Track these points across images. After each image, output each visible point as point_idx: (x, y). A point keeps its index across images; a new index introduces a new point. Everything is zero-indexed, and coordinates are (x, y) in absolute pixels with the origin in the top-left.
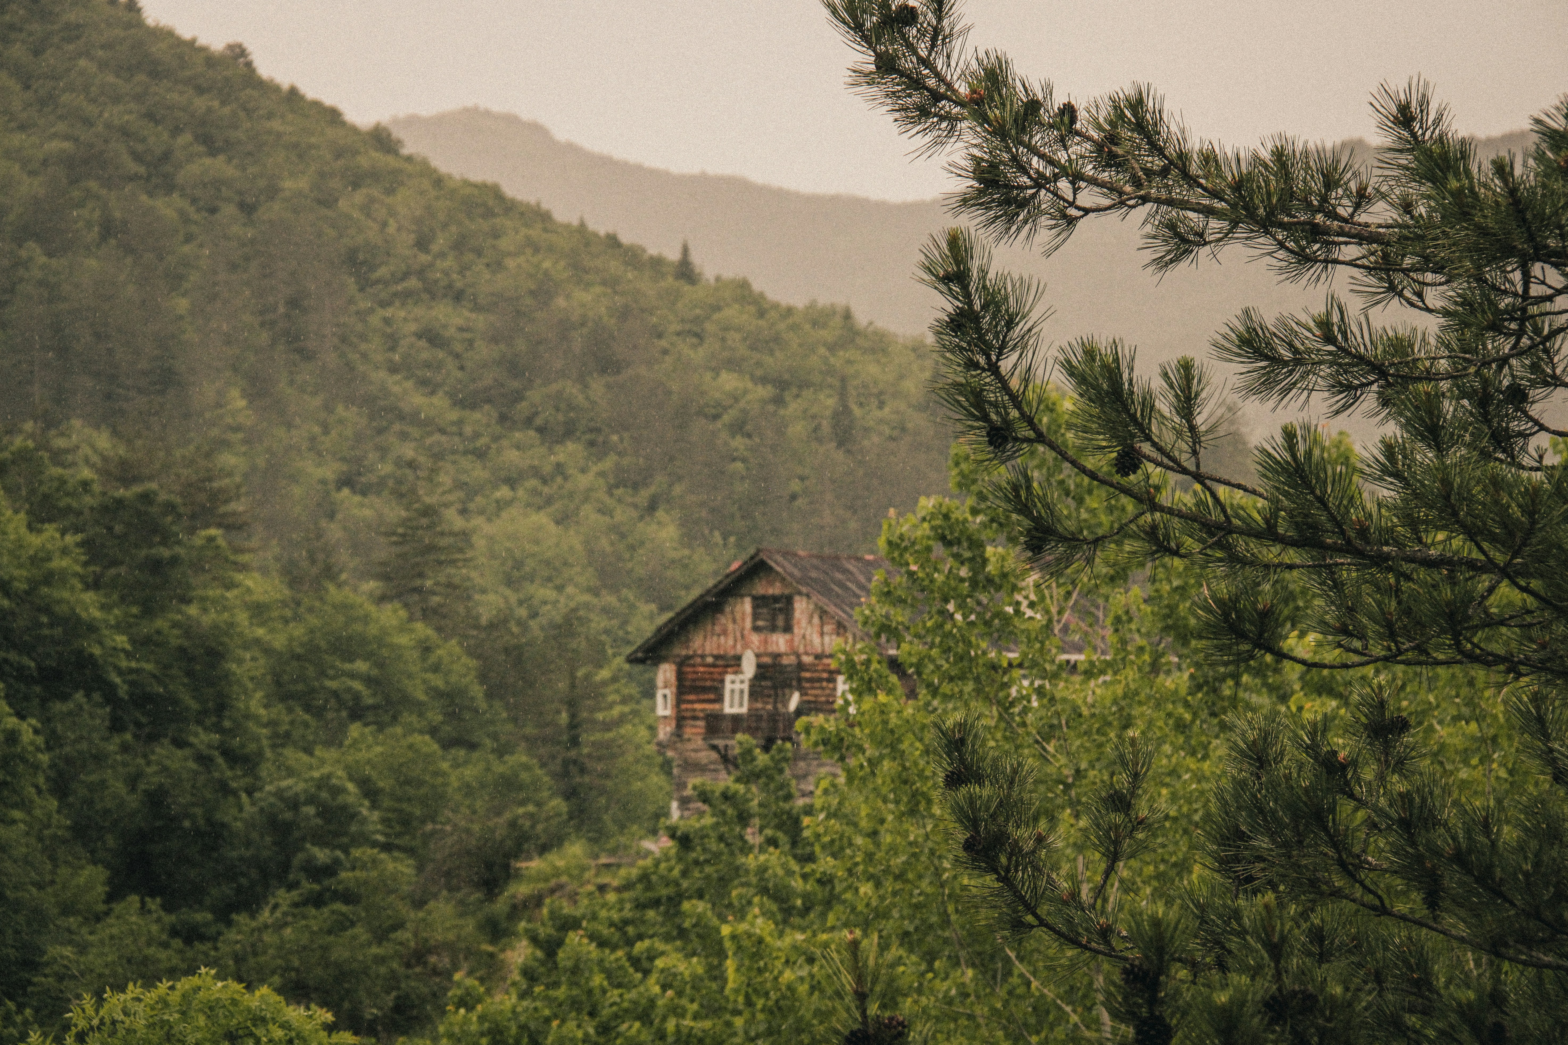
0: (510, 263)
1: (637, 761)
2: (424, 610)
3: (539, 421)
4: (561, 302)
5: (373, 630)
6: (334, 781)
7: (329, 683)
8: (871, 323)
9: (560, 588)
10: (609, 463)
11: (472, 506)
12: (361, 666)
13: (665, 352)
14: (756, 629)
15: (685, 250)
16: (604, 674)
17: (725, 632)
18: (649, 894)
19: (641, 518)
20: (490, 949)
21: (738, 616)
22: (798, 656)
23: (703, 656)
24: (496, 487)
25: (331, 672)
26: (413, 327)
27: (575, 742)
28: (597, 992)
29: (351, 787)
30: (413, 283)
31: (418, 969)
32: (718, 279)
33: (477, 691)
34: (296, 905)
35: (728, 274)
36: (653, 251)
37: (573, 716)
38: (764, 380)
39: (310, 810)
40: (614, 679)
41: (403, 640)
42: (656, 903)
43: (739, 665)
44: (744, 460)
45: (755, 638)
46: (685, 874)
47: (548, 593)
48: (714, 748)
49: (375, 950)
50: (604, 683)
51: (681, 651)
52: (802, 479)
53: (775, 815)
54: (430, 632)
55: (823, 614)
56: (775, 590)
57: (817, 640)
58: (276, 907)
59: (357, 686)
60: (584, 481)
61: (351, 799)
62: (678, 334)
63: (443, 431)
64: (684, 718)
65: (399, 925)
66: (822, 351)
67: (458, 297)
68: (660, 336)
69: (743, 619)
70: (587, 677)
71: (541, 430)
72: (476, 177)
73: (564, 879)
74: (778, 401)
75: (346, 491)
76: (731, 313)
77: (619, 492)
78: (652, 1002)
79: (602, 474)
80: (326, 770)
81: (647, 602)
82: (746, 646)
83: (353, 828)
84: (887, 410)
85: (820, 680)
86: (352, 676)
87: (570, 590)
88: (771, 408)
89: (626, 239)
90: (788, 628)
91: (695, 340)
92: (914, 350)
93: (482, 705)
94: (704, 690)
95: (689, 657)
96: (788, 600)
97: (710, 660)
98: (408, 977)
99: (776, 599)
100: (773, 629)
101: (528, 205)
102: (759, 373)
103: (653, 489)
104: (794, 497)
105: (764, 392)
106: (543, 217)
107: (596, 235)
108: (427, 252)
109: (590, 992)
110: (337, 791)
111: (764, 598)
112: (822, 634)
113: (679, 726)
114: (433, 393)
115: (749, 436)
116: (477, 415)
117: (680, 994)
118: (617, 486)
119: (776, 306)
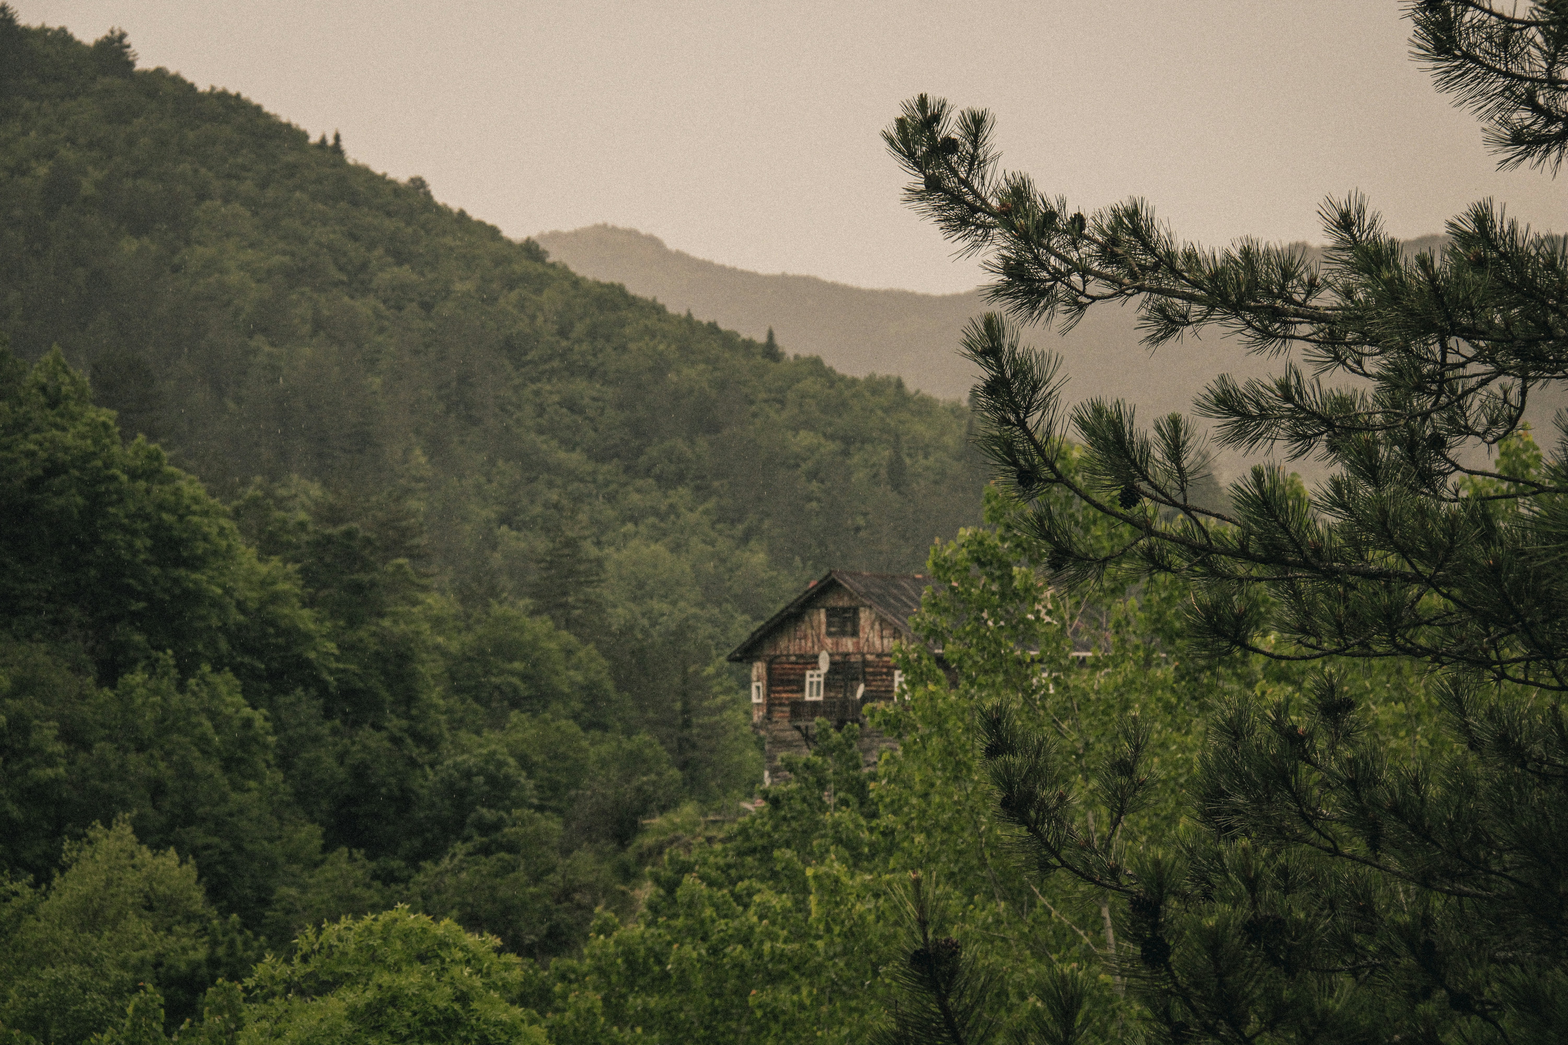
0: (632, 346)
1: (736, 739)
2: (567, 621)
3: (657, 470)
4: (672, 376)
5: (528, 637)
6: (499, 757)
7: (493, 679)
8: (918, 392)
9: (674, 603)
10: (711, 504)
11: (604, 539)
12: (517, 665)
13: (755, 415)
14: (829, 634)
15: (771, 335)
16: (710, 670)
17: (805, 637)
18: (747, 844)
19: (738, 548)
20: (623, 888)
21: (815, 624)
22: (863, 655)
23: (788, 656)
24: (623, 522)
25: (495, 671)
26: (556, 398)
27: (687, 724)
28: (708, 921)
29: (511, 761)
30: (556, 364)
31: (566, 904)
32: (796, 357)
33: (609, 685)
34: (469, 854)
35: (804, 353)
36: (745, 335)
37: (685, 704)
38: (832, 437)
39: (481, 779)
40: (718, 674)
41: (551, 645)
42: (753, 851)
43: (817, 663)
44: (819, 500)
45: (829, 641)
46: (775, 828)
47: (665, 607)
48: (798, 728)
49: (532, 889)
50: (709, 678)
51: (769, 652)
52: (865, 514)
53: (847, 781)
54: (572, 638)
55: (882, 621)
56: (844, 602)
57: (877, 642)
58: (454, 855)
59: (515, 680)
60: (692, 517)
61: (511, 771)
62: (766, 401)
63: (582, 480)
64: (774, 705)
65: (552, 869)
66: (880, 413)
67: (591, 374)
68: (752, 402)
69: (819, 627)
70: (696, 673)
71: (658, 478)
72: (605, 279)
73: (680, 832)
74: (846, 453)
75: (504, 528)
76: (808, 384)
77: (719, 526)
78: (751, 928)
79: (706, 512)
80: (492, 748)
81: (743, 612)
82: (822, 647)
83: (514, 794)
84: (931, 459)
85: (881, 674)
86: (513, 673)
87: (682, 604)
88: (839, 459)
89: (723, 326)
90: (855, 633)
91: (778, 406)
92: (953, 411)
93: (614, 696)
94: (790, 682)
95: (776, 657)
96: (856, 611)
97: (793, 659)
98: (557, 910)
99: (845, 610)
100: (843, 633)
101: (646, 301)
102: (829, 430)
103: (746, 524)
104: (858, 529)
105: (834, 446)
106: (658, 310)
107: (699, 323)
108: (568, 339)
109: (702, 922)
110: (500, 764)
111: (834, 609)
112: (882, 637)
113: (769, 712)
114: (574, 449)
115: (822, 482)
116: (607, 467)
117: (773, 923)
118: (718, 521)
119: (842, 378)
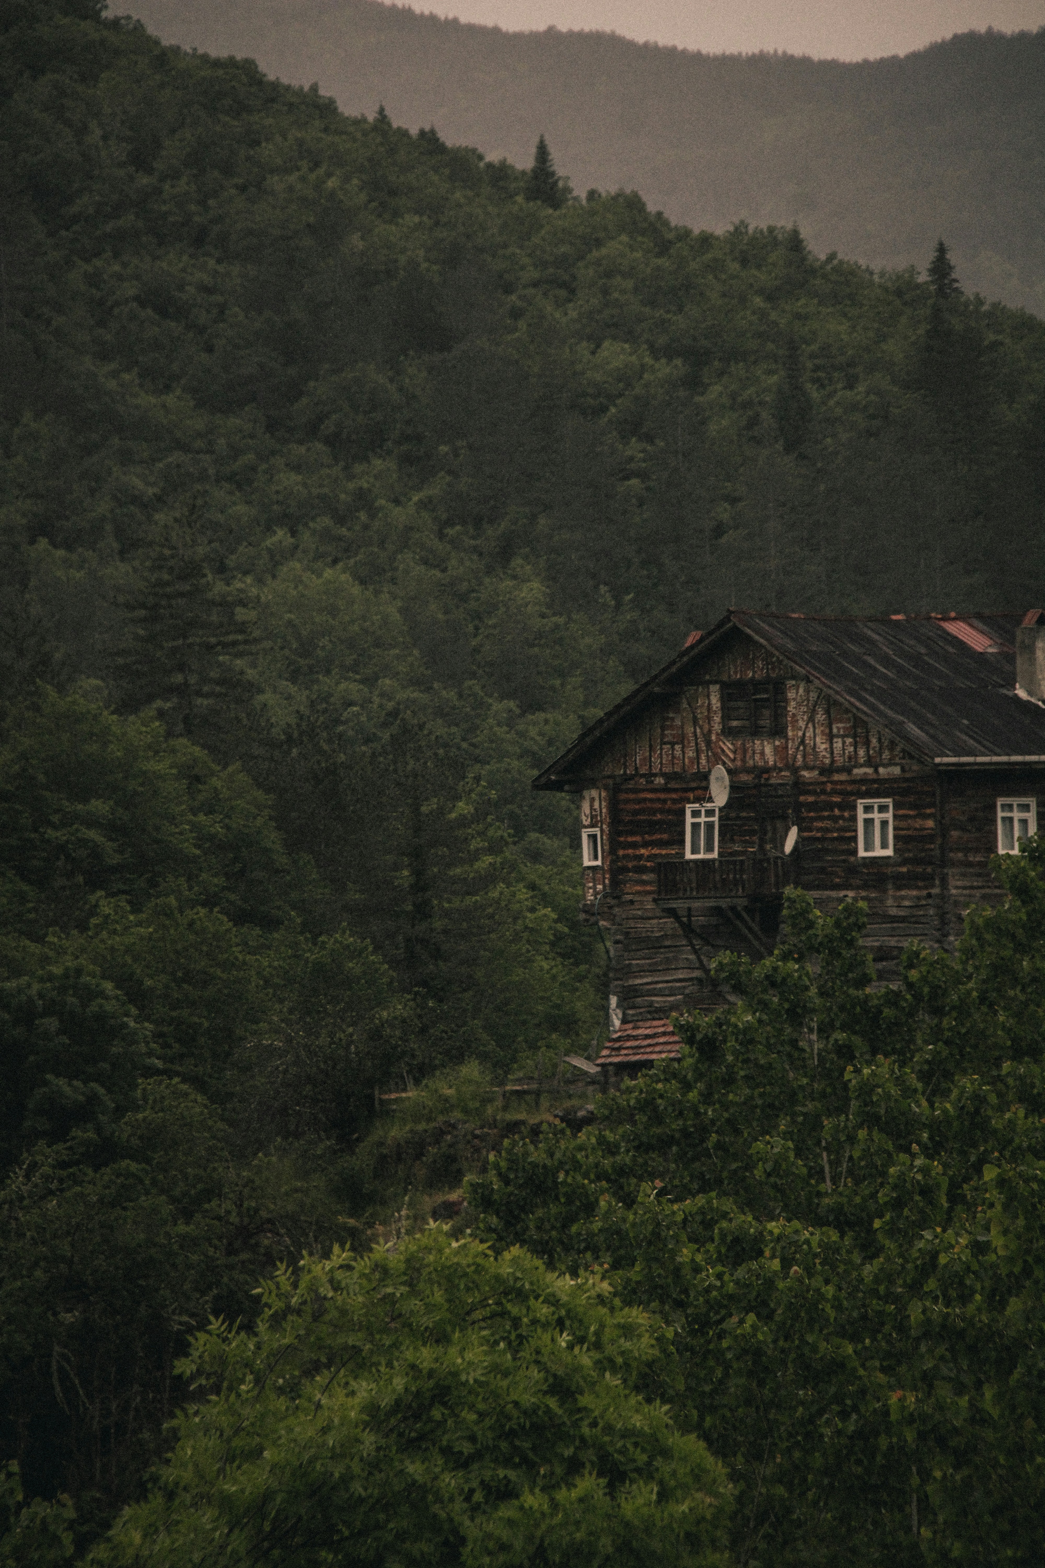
0: (275, 182)
1: (517, 937)
2: (186, 719)
3: (328, 427)
4: (356, 241)
5: (116, 751)
6: (86, 979)
7: (51, 833)
8: (832, 256)
9: (370, 681)
10: (434, 490)
11: (231, 561)
12: (99, 806)
13: (516, 314)
14: (728, 732)
15: (542, 153)
16: (463, 808)
17: (682, 740)
19: (489, 570)
20: (352, 1222)
21: (701, 713)
22: (795, 770)
23: (650, 775)
24: (269, 529)
25: (55, 818)
26: (130, 289)
27: (423, 912)
29: (108, 986)
30: (128, 220)
31: (244, 1256)
32: (592, 195)
33: (273, 839)
34: (63, 1165)
35: (608, 187)
36: (493, 156)
37: (418, 873)
38: (669, 353)
39: (51, 1023)
40: (479, 816)
41: (160, 766)
43: (707, 788)
44: (643, 475)
45: (727, 746)
47: (352, 688)
48: (672, 913)
49: (182, 1228)
50: (463, 822)
51: (611, 769)
52: (734, 500)
53: (842, 1008)
54: (197, 751)
55: (831, 706)
56: (756, 672)
57: (822, 746)
58: (34, 1166)
59: (93, 834)
60: (400, 515)
61: (110, 1007)
62: (535, 284)
63: (185, 448)
64: (625, 870)
65: (213, 1191)
66: (758, 301)
67: (199, 239)
68: (508, 289)
69: (709, 719)
70: (441, 812)
71: (329, 441)
72: (217, 50)
73: (457, 1115)
74: (694, 383)
75: (43, 543)
76: (612, 248)
77: (450, 531)
78: (770, 1283)
79: (423, 505)
80: (70, 962)
81: (502, 698)
82: (716, 759)
83: (116, 1049)
84: (861, 388)
85: (831, 806)
86: (91, 822)
87: (387, 683)
88: (682, 393)
89: (451, 139)
90: (778, 731)
91: (563, 293)
92: (899, 293)
93: (282, 860)
94: (653, 827)
95: (627, 778)
96: (778, 688)
97: (660, 781)
98: (231, 1267)
99: (758, 685)
100: (756, 732)
101: (300, 92)
102: (662, 340)
103: (504, 525)
104: (719, 530)
105: (678, 367)
106: (327, 109)
107: (403, 133)
108: (150, 171)
110: (90, 994)
111: (740, 685)
112: (831, 737)
113: (615, 883)
114: (168, 388)
115: (649, 438)
116: (234, 421)
117: (810, 1271)
118: (450, 523)
119: (684, 234)
